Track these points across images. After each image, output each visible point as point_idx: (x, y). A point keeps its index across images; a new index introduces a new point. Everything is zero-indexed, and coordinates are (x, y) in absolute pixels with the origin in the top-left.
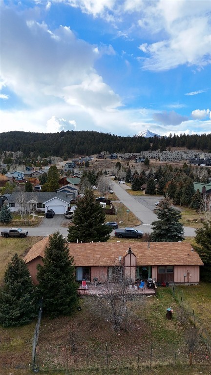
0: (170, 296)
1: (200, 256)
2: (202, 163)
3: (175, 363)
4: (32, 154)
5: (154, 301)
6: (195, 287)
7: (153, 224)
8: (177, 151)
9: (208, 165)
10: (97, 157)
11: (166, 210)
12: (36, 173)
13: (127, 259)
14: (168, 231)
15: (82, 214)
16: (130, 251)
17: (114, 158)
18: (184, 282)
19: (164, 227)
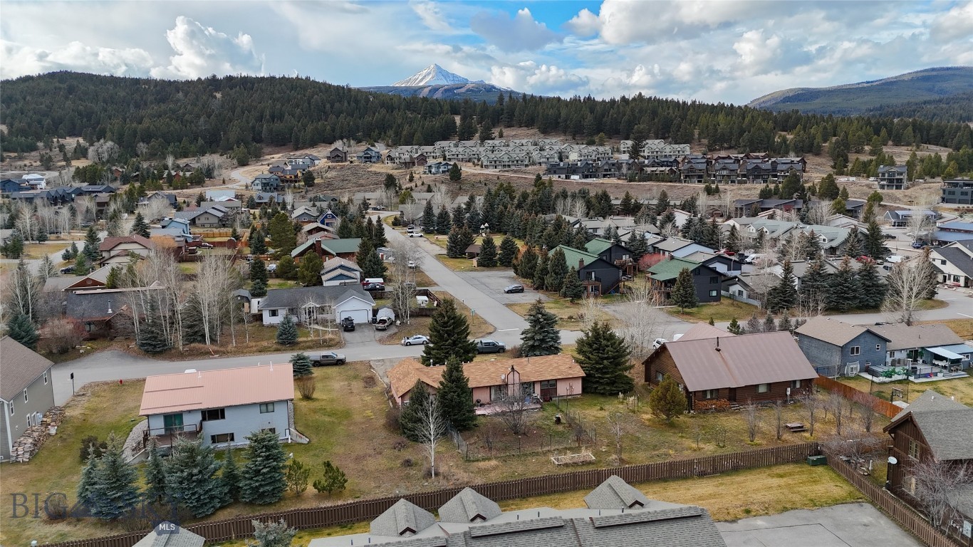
0: (555, 408)
1: (582, 367)
2: (574, 172)
3: (568, 446)
4: (142, 147)
5: (540, 414)
6: (578, 399)
7: (522, 334)
8: (518, 141)
9: (586, 177)
10: (328, 158)
11: (540, 316)
12: (206, 216)
13: (511, 376)
14: (542, 341)
15: (443, 330)
16: (513, 368)
17: (373, 160)
18: (567, 396)
19: (537, 337)
